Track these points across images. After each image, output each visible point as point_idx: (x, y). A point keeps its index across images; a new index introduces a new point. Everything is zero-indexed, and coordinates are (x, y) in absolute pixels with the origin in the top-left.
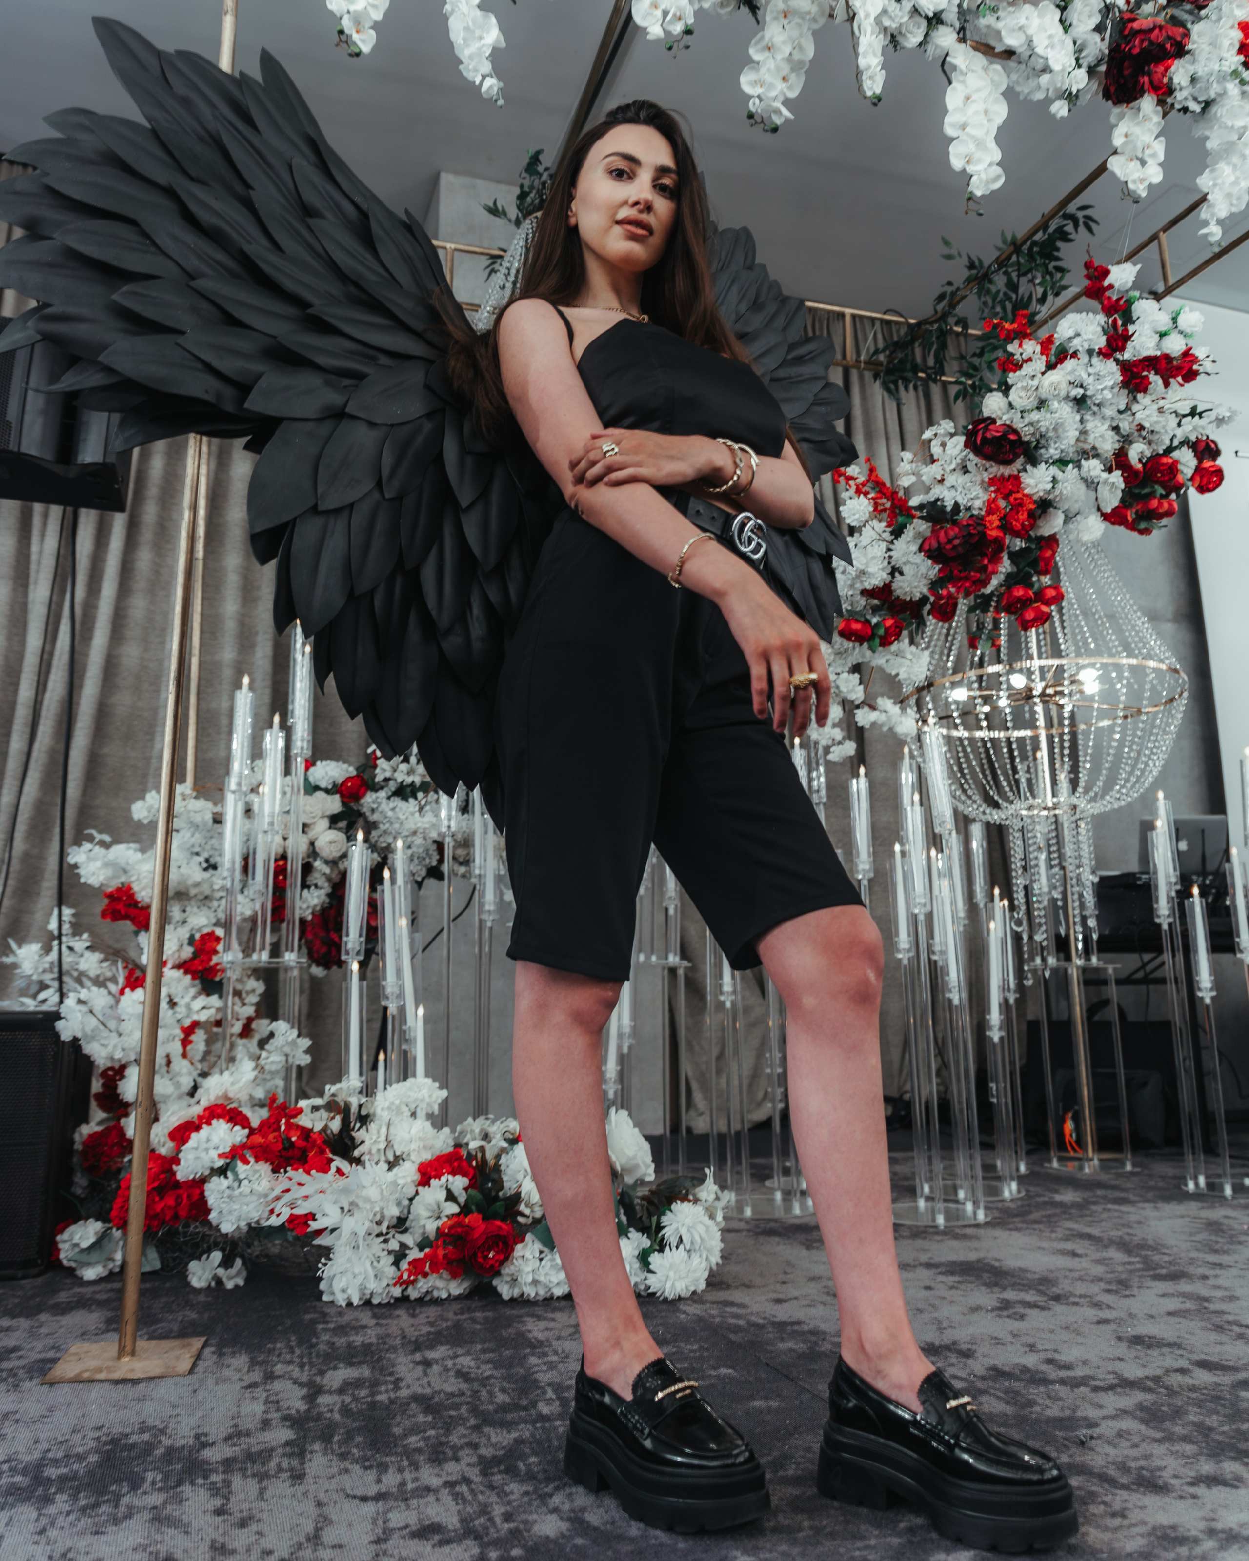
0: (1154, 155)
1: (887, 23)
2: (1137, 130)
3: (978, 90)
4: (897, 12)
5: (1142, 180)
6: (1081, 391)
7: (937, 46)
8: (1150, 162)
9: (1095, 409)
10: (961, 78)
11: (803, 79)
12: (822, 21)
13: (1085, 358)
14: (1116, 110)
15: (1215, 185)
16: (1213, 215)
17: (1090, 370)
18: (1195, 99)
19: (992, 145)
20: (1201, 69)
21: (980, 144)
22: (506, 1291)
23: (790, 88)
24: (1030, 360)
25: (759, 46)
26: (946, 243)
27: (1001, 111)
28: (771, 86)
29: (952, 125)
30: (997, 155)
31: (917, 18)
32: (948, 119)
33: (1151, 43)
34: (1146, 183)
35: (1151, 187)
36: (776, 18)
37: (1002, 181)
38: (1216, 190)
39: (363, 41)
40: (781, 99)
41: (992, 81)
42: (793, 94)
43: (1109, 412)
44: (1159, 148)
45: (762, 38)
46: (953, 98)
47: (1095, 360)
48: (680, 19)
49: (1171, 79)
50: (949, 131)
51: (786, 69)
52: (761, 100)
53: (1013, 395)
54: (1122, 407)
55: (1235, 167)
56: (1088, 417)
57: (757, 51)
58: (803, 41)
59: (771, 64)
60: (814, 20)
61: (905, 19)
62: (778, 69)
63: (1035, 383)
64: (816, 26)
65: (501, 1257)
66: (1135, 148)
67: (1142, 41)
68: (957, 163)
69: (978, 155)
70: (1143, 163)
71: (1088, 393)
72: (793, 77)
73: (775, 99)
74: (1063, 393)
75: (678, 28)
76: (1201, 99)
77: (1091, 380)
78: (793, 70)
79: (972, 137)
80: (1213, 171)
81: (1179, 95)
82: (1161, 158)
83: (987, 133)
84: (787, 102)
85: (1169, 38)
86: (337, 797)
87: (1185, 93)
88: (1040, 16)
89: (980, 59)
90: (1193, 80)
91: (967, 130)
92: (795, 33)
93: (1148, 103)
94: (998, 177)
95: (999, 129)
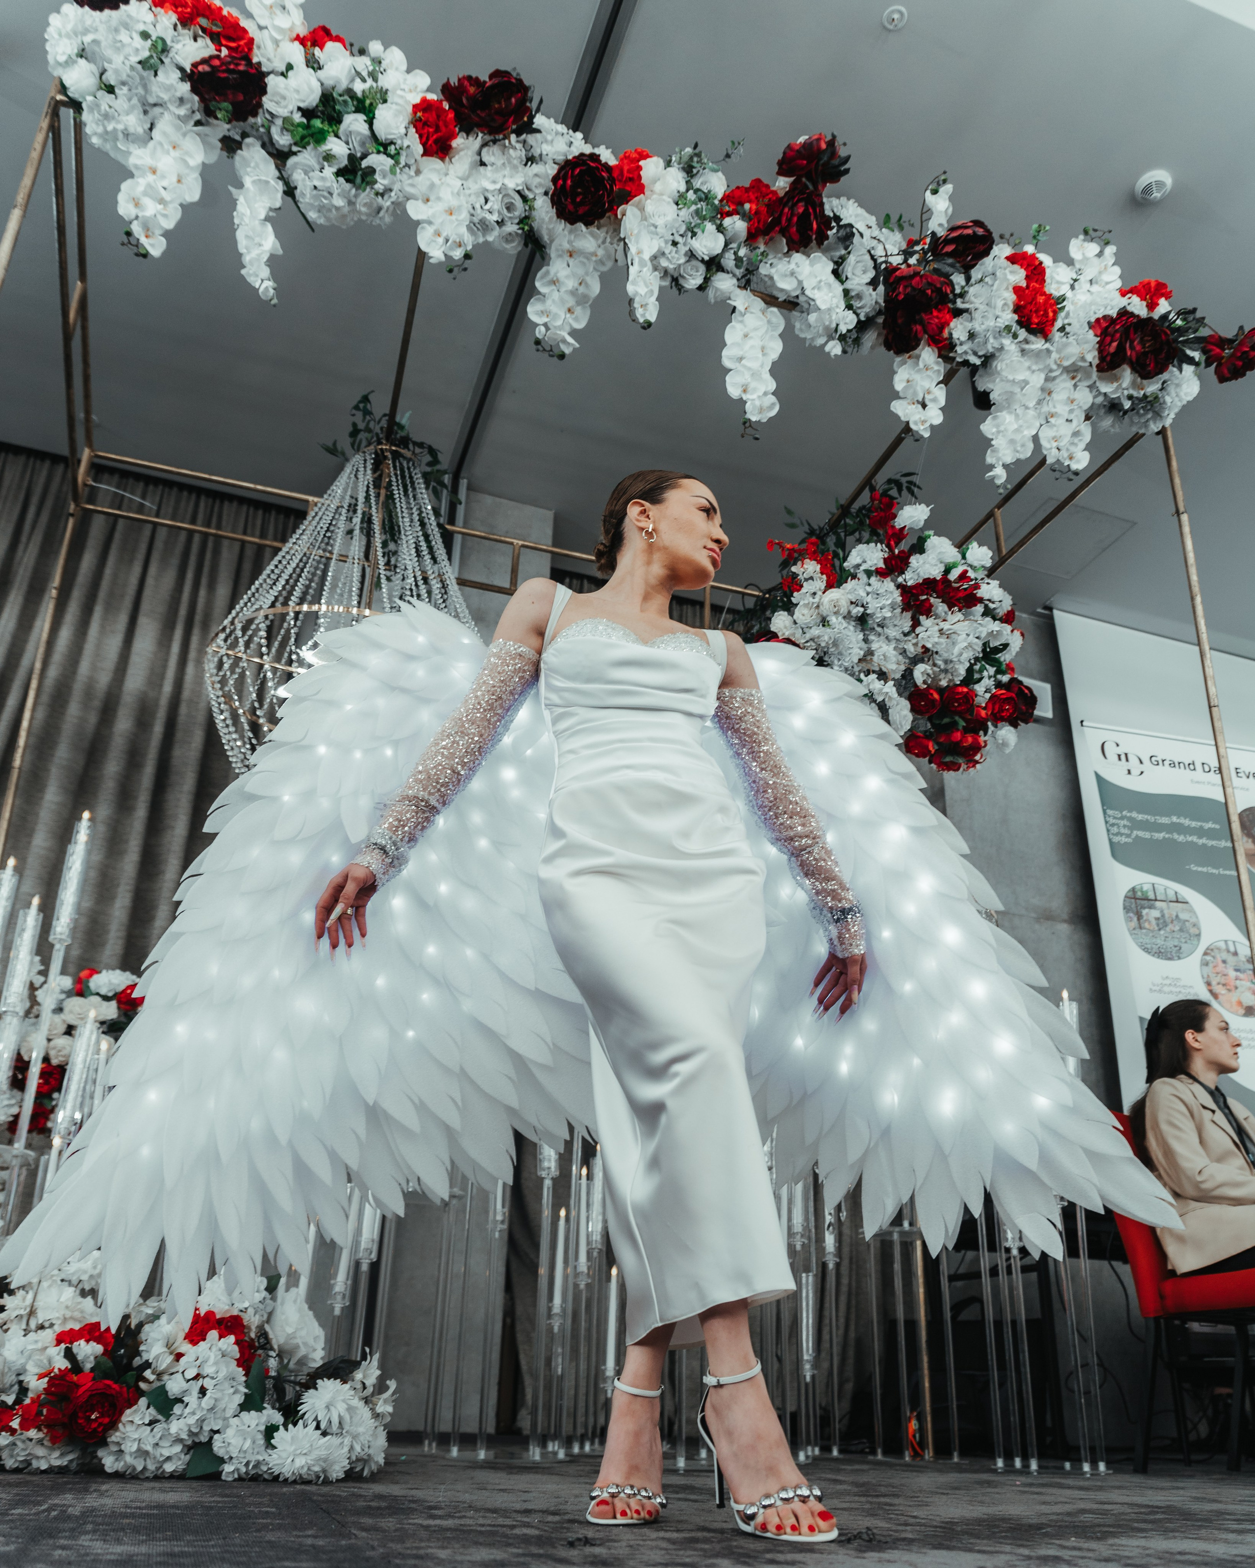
0: (934, 400)
1: (664, 263)
2: (917, 377)
3: (756, 329)
4: (673, 254)
5: (923, 422)
6: (862, 610)
7: (717, 289)
8: (930, 405)
9: (879, 629)
10: (740, 319)
11: (588, 312)
12: (609, 264)
13: (863, 577)
14: (898, 359)
15: (998, 432)
16: (998, 459)
17: (869, 589)
18: (975, 353)
19: (767, 376)
20: (978, 326)
21: (755, 375)
22: (109, 1463)
23: (576, 319)
24: (811, 578)
25: (545, 280)
26: (789, 512)
27: (776, 348)
28: (556, 316)
29: (730, 358)
30: (772, 385)
31: (694, 262)
32: (725, 353)
33: (914, 289)
34: (927, 425)
35: (932, 427)
36: (560, 256)
37: (777, 408)
38: (1000, 437)
39: (152, 245)
40: (568, 329)
41: (769, 322)
42: (580, 325)
43: (892, 632)
44: (940, 395)
45: (548, 272)
46: (732, 334)
47: (873, 580)
48: (460, 246)
49: (951, 334)
50: (727, 363)
51: (571, 302)
52: (547, 328)
53: (798, 613)
54: (907, 629)
55: (1017, 416)
56: (872, 637)
57: (544, 285)
58: (588, 279)
59: (556, 295)
60: (601, 262)
61: (682, 260)
62: (562, 301)
63: (816, 600)
64: (605, 269)
65: (106, 1420)
66: (915, 393)
67: (905, 287)
68: (734, 391)
69: (753, 384)
70: (924, 406)
71: (868, 612)
72: (578, 310)
73: (560, 328)
74: (844, 610)
75: (458, 254)
76: (980, 353)
77: (869, 599)
78: (578, 303)
79: (749, 369)
80: (995, 418)
81: (960, 350)
82: (942, 403)
83: (762, 366)
84: (573, 333)
85: (929, 284)
86: (114, 1004)
87: (965, 347)
88: (812, 265)
89: (759, 303)
90: (972, 336)
91: (743, 362)
92: (580, 271)
93: (928, 355)
94: (773, 404)
95: (773, 363)
